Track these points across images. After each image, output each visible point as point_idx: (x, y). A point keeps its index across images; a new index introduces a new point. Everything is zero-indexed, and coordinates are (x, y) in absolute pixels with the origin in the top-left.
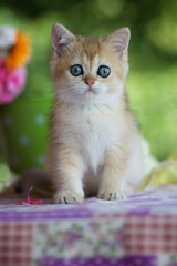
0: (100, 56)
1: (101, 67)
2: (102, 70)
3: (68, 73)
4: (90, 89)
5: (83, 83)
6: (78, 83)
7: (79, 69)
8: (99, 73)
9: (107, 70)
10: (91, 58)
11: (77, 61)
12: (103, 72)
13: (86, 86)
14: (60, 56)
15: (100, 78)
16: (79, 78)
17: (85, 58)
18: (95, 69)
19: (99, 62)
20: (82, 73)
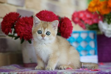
0: (47, 28)
1: (47, 32)
2: (48, 33)
3: (37, 33)
4: (43, 39)
5: (41, 36)
6: (40, 36)
7: (40, 32)
8: (47, 34)
9: (49, 33)
10: (45, 29)
11: (40, 29)
12: (48, 34)
13: (42, 38)
14: (35, 27)
15: (47, 35)
16: (40, 35)
17: (43, 29)
18: (45, 33)
19: (47, 30)
20: (41, 33)
